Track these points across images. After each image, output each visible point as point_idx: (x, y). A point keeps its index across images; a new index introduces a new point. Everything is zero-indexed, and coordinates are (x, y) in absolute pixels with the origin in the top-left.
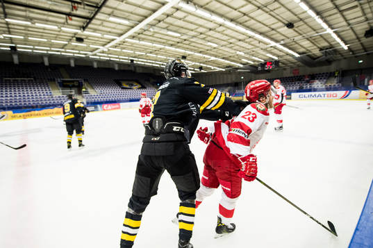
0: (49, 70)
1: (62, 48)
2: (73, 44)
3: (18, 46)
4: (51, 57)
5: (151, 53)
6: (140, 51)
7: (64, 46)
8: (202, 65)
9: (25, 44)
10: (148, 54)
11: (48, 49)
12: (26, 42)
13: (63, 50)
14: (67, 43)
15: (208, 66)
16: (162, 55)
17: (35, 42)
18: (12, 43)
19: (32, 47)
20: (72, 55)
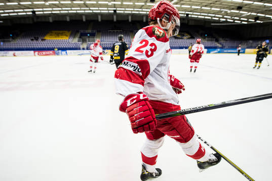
0: (131, 25)
1: (141, 8)
2: (148, 4)
3: (118, 9)
4: (133, 15)
5: (206, 6)
6: (196, 5)
7: (142, 7)
8: (259, 15)
9: (121, 8)
10: (203, 8)
11: (132, 9)
12: (121, 6)
13: (141, 10)
14: (143, 4)
15: (267, 16)
16: (217, 7)
17: (126, 5)
18: (115, 7)
19: (124, 9)
20: (145, 13)
